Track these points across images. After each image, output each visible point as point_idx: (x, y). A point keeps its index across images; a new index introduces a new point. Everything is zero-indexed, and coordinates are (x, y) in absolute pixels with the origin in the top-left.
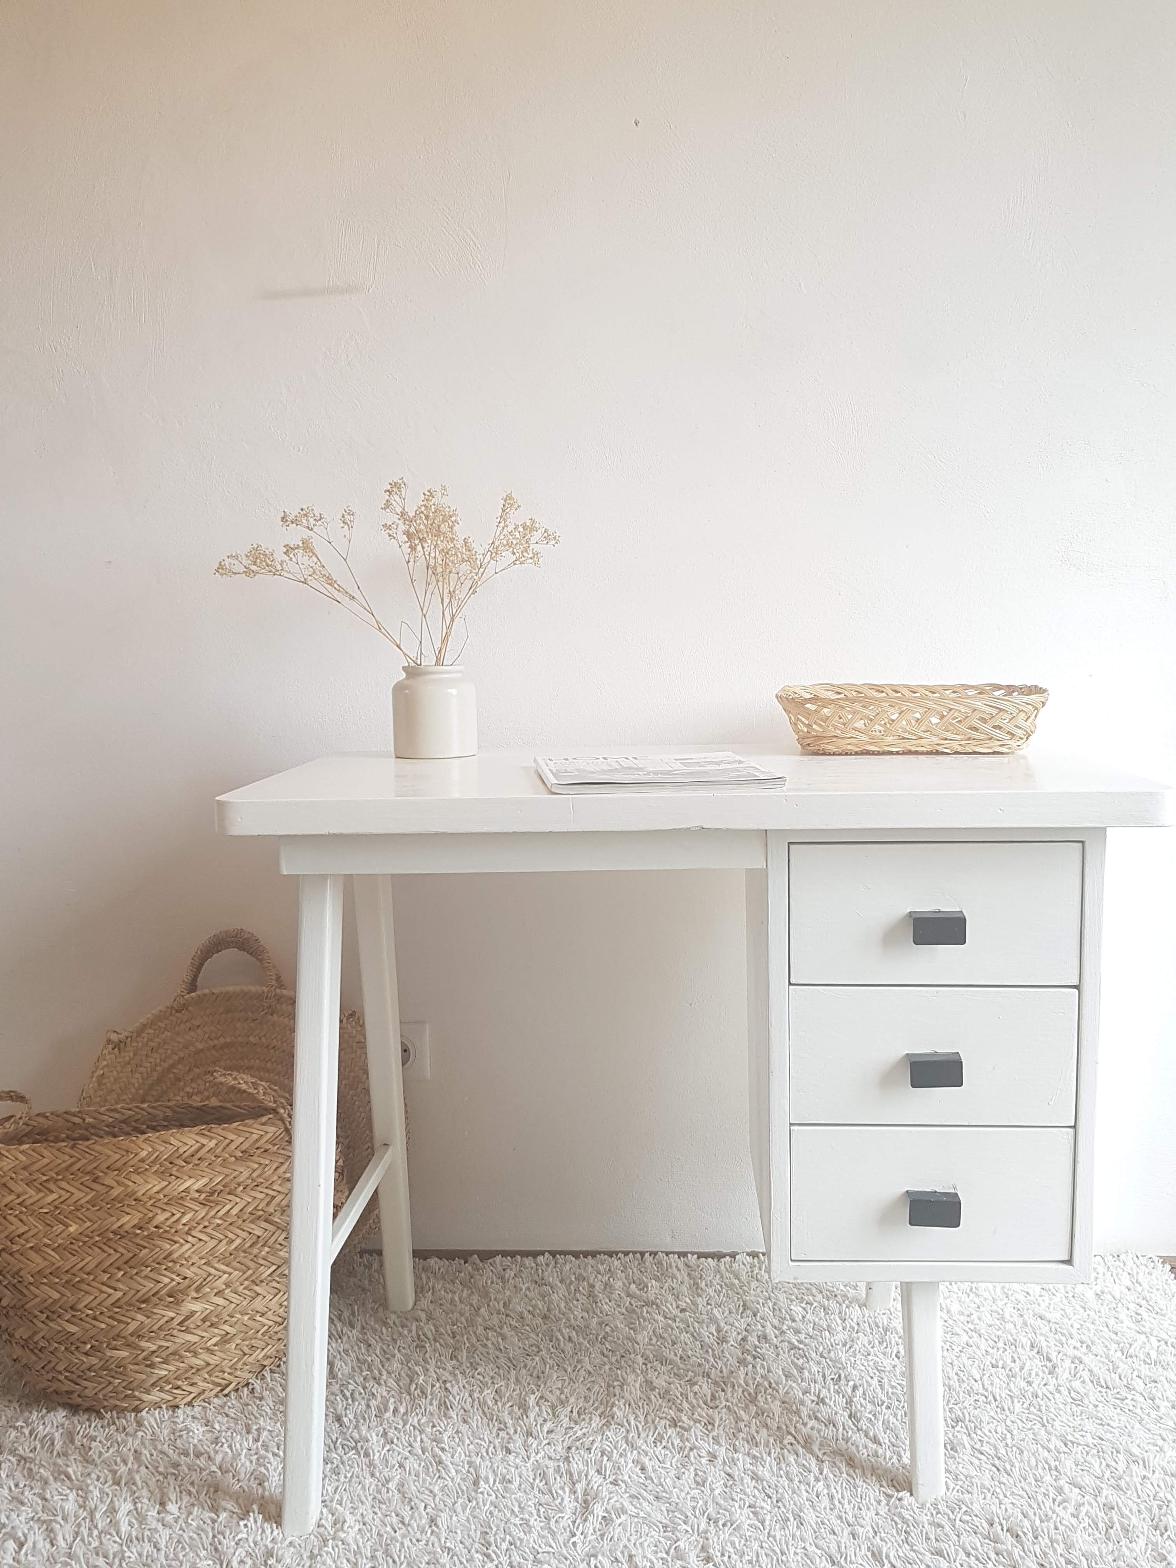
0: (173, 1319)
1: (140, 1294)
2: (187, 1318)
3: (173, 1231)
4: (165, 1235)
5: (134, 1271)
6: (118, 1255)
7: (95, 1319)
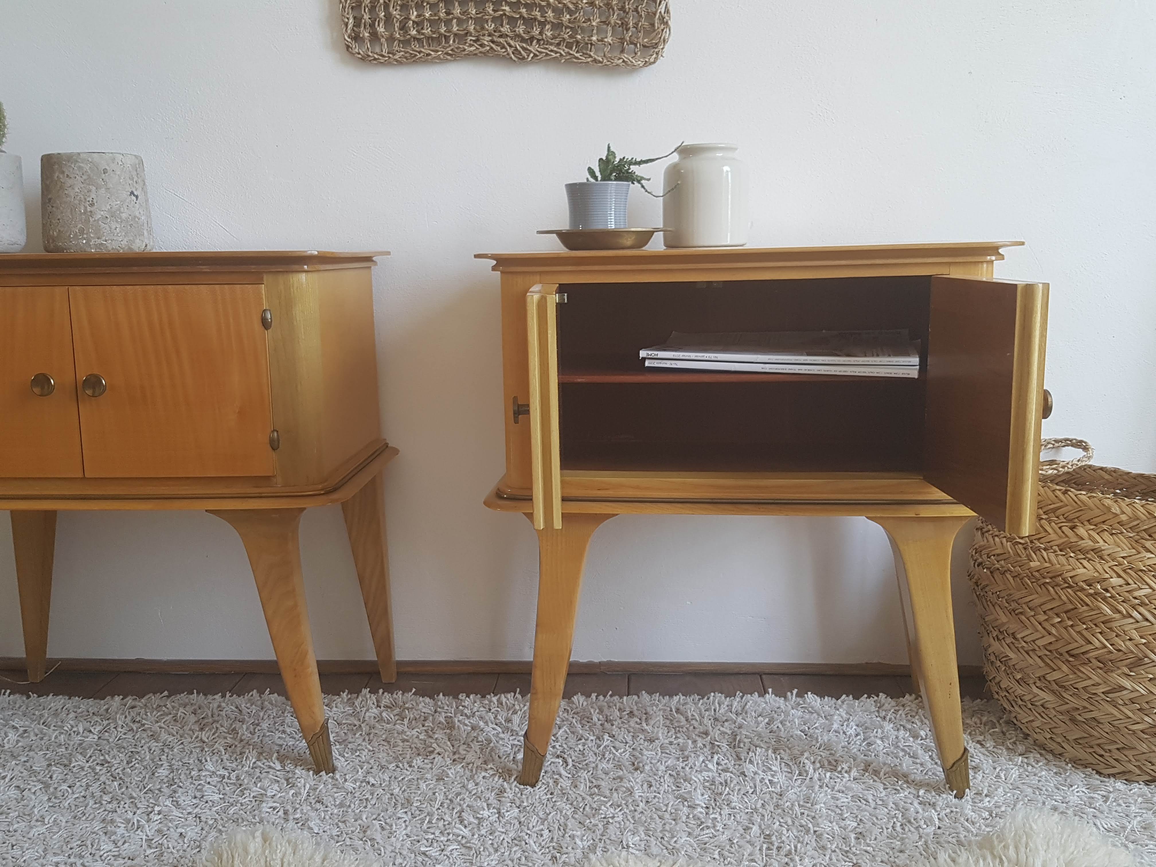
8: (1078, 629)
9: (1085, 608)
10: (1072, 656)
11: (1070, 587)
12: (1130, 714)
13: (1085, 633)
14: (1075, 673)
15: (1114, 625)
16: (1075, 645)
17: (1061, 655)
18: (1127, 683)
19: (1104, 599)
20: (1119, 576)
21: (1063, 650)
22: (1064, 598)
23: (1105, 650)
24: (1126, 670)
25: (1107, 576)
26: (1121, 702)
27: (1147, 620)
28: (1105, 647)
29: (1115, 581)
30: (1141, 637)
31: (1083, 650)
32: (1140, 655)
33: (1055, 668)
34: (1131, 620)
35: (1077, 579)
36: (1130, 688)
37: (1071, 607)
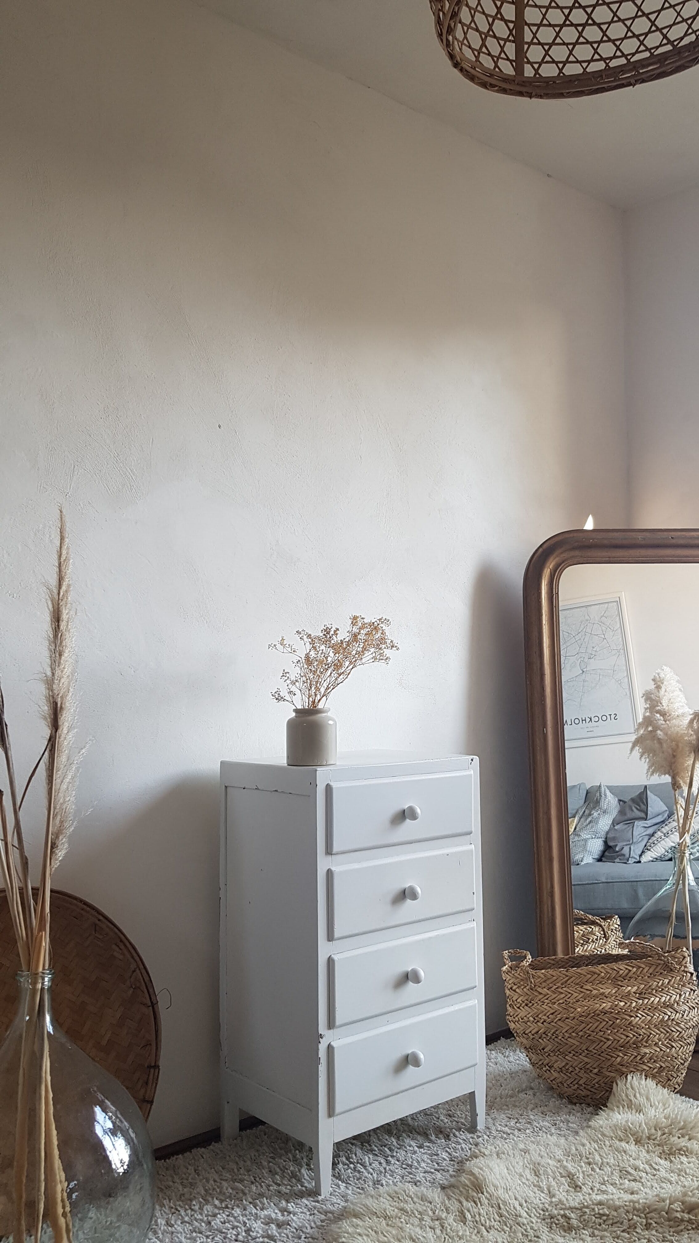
0: (636, 1056)
1: (620, 1042)
2: (643, 1057)
3: (629, 1011)
4: (626, 1013)
5: (616, 1031)
6: (605, 1023)
7: (599, 1055)
8: (619, 1032)
9: (618, 1021)
10: (622, 1047)
11: (605, 1013)
12: (652, 1066)
13: (624, 1033)
14: (626, 1055)
15: (634, 1023)
16: (622, 1040)
17: (616, 1049)
18: (647, 1051)
19: (623, 1013)
20: (621, 1001)
21: (617, 1046)
22: (607, 1020)
23: (635, 1038)
24: (645, 1044)
25: (616, 1003)
26: (646, 1061)
27: (643, 1016)
28: (634, 1036)
29: (622, 1004)
30: (646, 1025)
31: (626, 1041)
32: (649, 1034)
33: (616, 1056)
34: (638, 1018)
35: (606, 1009)
36: (649, 1052)
37: (611, 1022)
